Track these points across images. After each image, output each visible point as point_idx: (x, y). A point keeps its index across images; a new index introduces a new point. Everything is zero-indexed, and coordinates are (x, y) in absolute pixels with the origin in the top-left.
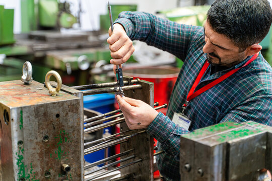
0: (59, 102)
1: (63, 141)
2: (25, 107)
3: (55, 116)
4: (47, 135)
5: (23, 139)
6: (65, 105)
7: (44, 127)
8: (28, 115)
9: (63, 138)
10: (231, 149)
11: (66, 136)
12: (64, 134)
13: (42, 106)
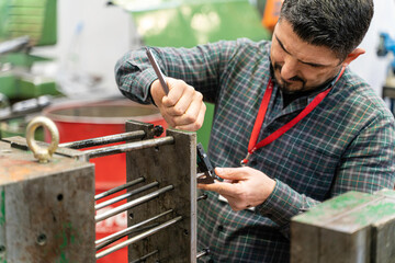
0: (62, 174)
1: (69, 243)
2: (8, 186)
3: (55, 199)
4: (44, 232)
5: (5, 241)
6: (72, 178)
7: (40, 219)
8: (14, 198)
9: (69, 236)
10: (379, 236)
11: (72, 234)
12: (69, 229)
13: (35, 181)
